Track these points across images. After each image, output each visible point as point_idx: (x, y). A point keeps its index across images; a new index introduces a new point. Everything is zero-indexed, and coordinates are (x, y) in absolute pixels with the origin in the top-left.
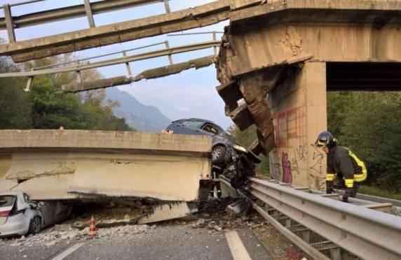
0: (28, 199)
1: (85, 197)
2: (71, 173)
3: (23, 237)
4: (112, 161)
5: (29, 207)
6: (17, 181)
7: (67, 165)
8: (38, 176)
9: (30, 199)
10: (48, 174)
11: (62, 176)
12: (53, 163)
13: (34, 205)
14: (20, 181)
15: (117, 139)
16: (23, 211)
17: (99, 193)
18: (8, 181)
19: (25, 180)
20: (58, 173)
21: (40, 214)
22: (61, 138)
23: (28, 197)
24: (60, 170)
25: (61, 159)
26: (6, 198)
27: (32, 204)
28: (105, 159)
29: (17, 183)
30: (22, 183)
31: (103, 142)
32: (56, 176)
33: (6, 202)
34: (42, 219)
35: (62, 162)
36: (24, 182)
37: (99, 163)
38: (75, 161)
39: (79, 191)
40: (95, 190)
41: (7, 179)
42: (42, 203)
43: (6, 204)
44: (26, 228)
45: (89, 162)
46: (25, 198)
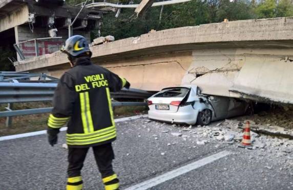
0: (200, 93)
1: (248, 97)
2: (238, 70)
3: (191, 127)
4: (283, 58)
5: (198, 100)
6: (195, 75)
7: (236, 62)
8: (211, 72)
9: (202, 92)
10: (218, 71)
11: (230, 73)
12: (223, 60)
13: (205, 99)
14: (198, 76)
15: (287, 27)
16: (193, 103)
17: (262, 95)
18: (189, 75)
19: (201, 75)
20: (227, 70)
21: (210, 107)
22: (224, 31)
23: (201, 91)
24: (229, 67)
25: (231, 55)
26: (182, 89)
27: (203, 98)
28: (273, 56)
29: (195, 78)
30: (198, 78)
31: (267, 33)
32: (225, 73)
33: (181, 93)
34: (213, 113)
35: (231, 58)
36: (200, 77)
37: (268, 59)
38: (243, 58)
39: (240, 91)
40: (259, 91)
41: (189, 73)
42: (212, 98)
43: (180, 95)
44: (194, 119)
45: (258, 59)
46: (197, 91)
